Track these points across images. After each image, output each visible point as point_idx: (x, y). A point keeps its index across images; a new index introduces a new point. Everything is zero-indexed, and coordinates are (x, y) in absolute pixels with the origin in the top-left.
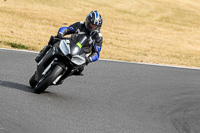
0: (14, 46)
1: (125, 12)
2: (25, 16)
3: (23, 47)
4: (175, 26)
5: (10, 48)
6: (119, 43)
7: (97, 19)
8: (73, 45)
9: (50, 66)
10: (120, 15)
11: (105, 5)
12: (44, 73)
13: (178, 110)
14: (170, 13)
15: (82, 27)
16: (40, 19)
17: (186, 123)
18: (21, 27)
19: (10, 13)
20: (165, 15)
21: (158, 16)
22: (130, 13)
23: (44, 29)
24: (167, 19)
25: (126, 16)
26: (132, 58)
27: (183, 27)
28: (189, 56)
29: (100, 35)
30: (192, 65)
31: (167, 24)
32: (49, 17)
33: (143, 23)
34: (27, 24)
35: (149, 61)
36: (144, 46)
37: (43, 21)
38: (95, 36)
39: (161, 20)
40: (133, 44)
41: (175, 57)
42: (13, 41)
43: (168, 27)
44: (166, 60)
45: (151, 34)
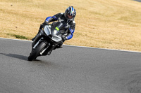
0: (17, 37)
1: (96, 13)
2: (25, 16)
3: (24, 38)
4: (131, 23)
5: (15, 39)
6: (92, 35)
7: (72, 12)
10: (93, 16)
11: (81, 8)
14: (127, 14)
15: (62, 16)
16: (36, 18)
17: (139, 91)
18: (23, 24)
19: (15, 14)
20: (124, 15)
21: (119, 16)
22: (99, 14)
24: (125, 19)
25: (97, 16)
26: (101, 45)
27: (136, 24)
29: (74, 22)
31: (126, 22)
33: (109, 21)
34: (27, 22)
35: (113, 47)
36: (109, 37)
37: (38, 20)
38: (71, 23)
39: (121, 19)
40: (101, 36)
41: (131, 44)
42: (17, 33)
43: (126, 24)
44: (125, 46)
45: (114, 29)
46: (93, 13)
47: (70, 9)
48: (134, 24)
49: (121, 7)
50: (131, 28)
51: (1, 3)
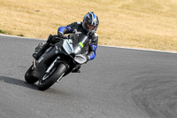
2: (2, 4)
4: (135, 13)
7: (94, 20)
8: (75, 44)
9: (53, 64)
12: (48, 71)
13: (138, 87)
14: (130, 1)
15: (80, 27)
16: (16, 7)
17: (145, 99)
21: (120, 4)
23: (18, 16)
24: (128, 7)
25: (92, 4)
27: (142, 14)
28: (147, 40)
29: (96, 35)
30: (150, 47)
31: (128, 11)
32: (23, 5)
33: (107, 10)
35: (112, 43)
36: (107, 30)
37: (18, 9)
39: (123, 7)
43: (129, 14)
44: (127, 43)
47: (91, 16)
48: (138, 14)
50: (135, 18)
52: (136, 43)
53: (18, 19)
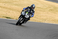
0: (7, 18)
2: (10, 9)
3: (10, 18)
4: (54, 12)
6: (38, 17)
16: (15, 10)
18: (9, 12)
19: (6, 8)
20: (51, 9)
24: (51, 10)
25: (40, 9)
26: (41, 21)
27: (56, 12)
28: (57, 21)
32: (17, 9)
33: (45, 11)
34: (11, 11)
36: (45, 18)
39: (50, 10)
40: (42, 17)
42: (7, 16)
43: (52, 12)
45: (47, 14)
46: (38, 8)
49: (50, 5)
50: (54, 14)
51: (0, 4)
52: (54, 22)
53: (16, 14)
